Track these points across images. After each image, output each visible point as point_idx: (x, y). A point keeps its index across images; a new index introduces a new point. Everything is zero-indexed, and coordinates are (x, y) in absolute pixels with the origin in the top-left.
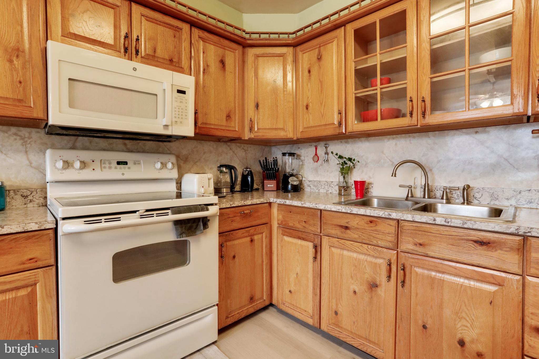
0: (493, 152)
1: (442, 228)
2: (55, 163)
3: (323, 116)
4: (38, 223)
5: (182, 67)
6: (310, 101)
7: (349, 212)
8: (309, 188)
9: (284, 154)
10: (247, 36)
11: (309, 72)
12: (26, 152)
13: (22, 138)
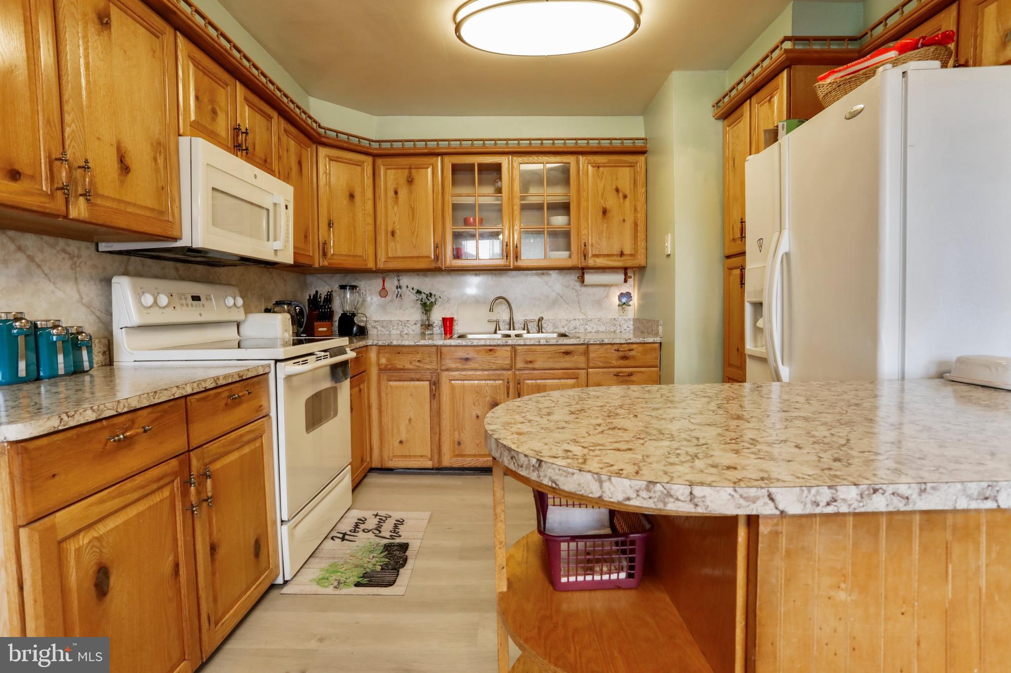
0: (553, 290)
1: (544, 347)
3: (414, 247)
5: (272, 170)
6: (398, 227)
7: (470, 344)
8: (375, 330)
9: (343, 287)
10: (322, 131)
11: (396, 193)
12: (76, 279)
13: (71, 257)
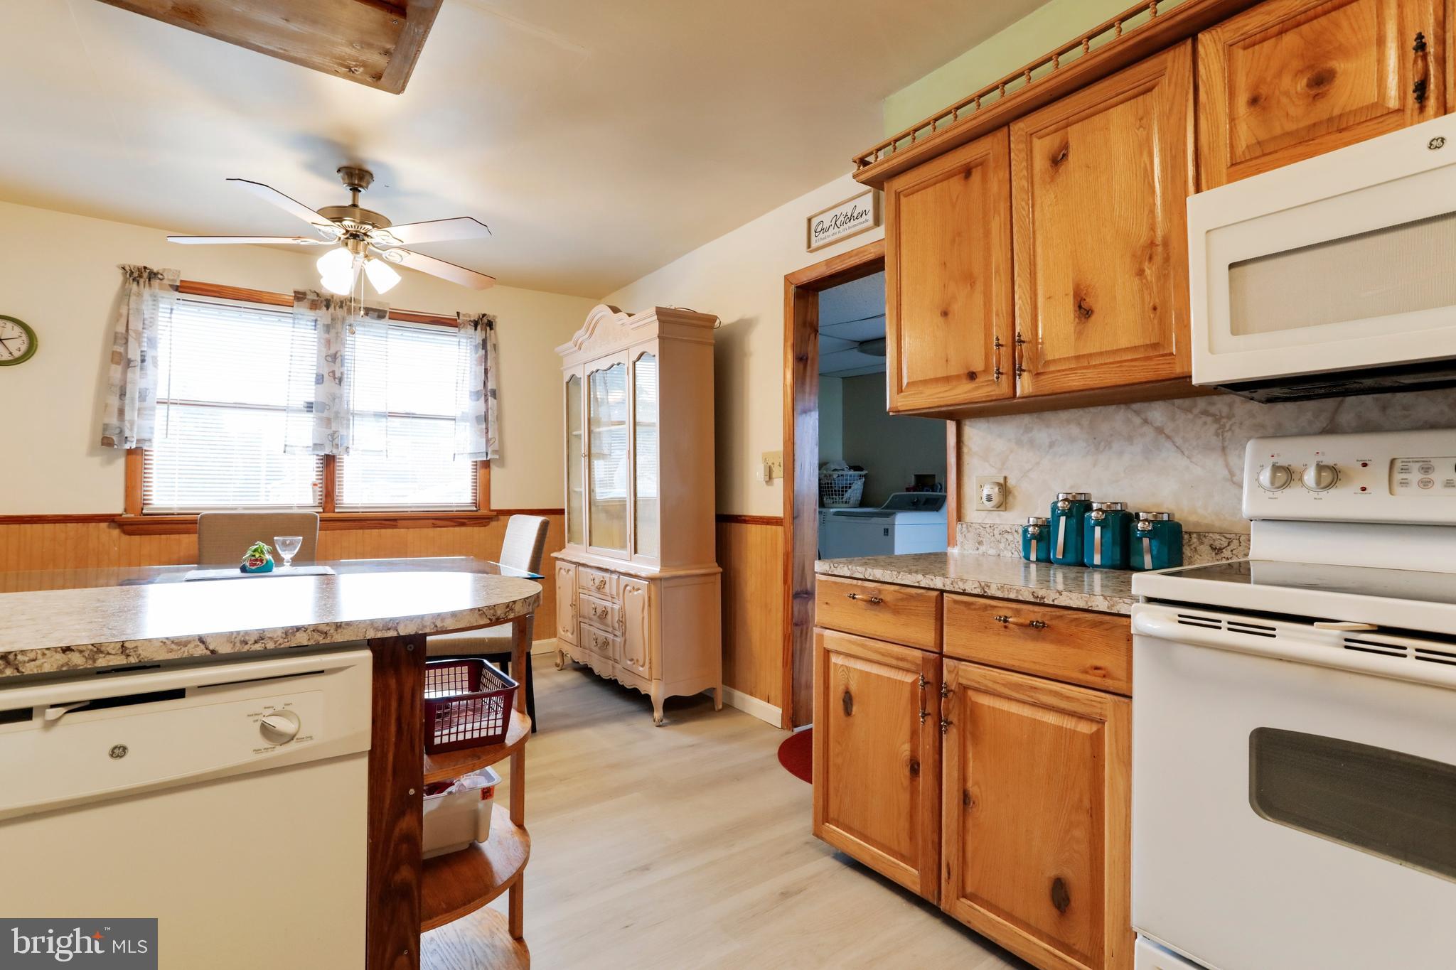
2: (1258, 474)
4: (1108, 598)
12: (1224, 449)
13: (1217, 419)
